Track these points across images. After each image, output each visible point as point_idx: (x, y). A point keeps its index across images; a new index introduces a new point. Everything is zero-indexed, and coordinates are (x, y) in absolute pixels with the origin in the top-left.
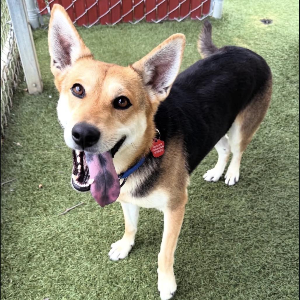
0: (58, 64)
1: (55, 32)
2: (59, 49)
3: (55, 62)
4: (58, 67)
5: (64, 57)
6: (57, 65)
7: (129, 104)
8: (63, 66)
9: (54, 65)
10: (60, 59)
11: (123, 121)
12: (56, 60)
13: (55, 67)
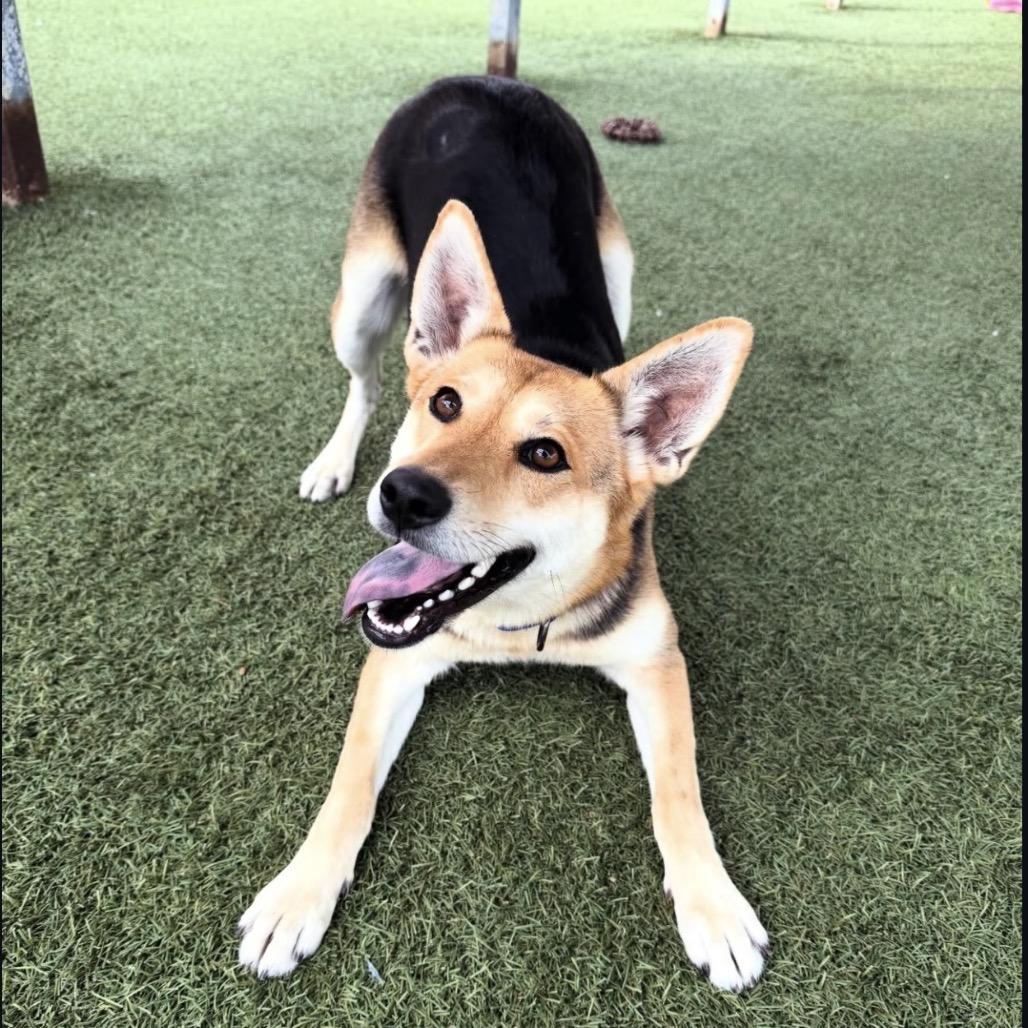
0: (426, 342)
1: (437, 264)
2: (438, 305)
3: (418, 335)
4: (423, 349)
5: (443, 327)
6: (421, 342)
7: (562, 464)
8: (437, 350)
9: (414, 342)
10: (432, 331)
11: (536, 501)
12: (423, 330)
13: (416, 347)
